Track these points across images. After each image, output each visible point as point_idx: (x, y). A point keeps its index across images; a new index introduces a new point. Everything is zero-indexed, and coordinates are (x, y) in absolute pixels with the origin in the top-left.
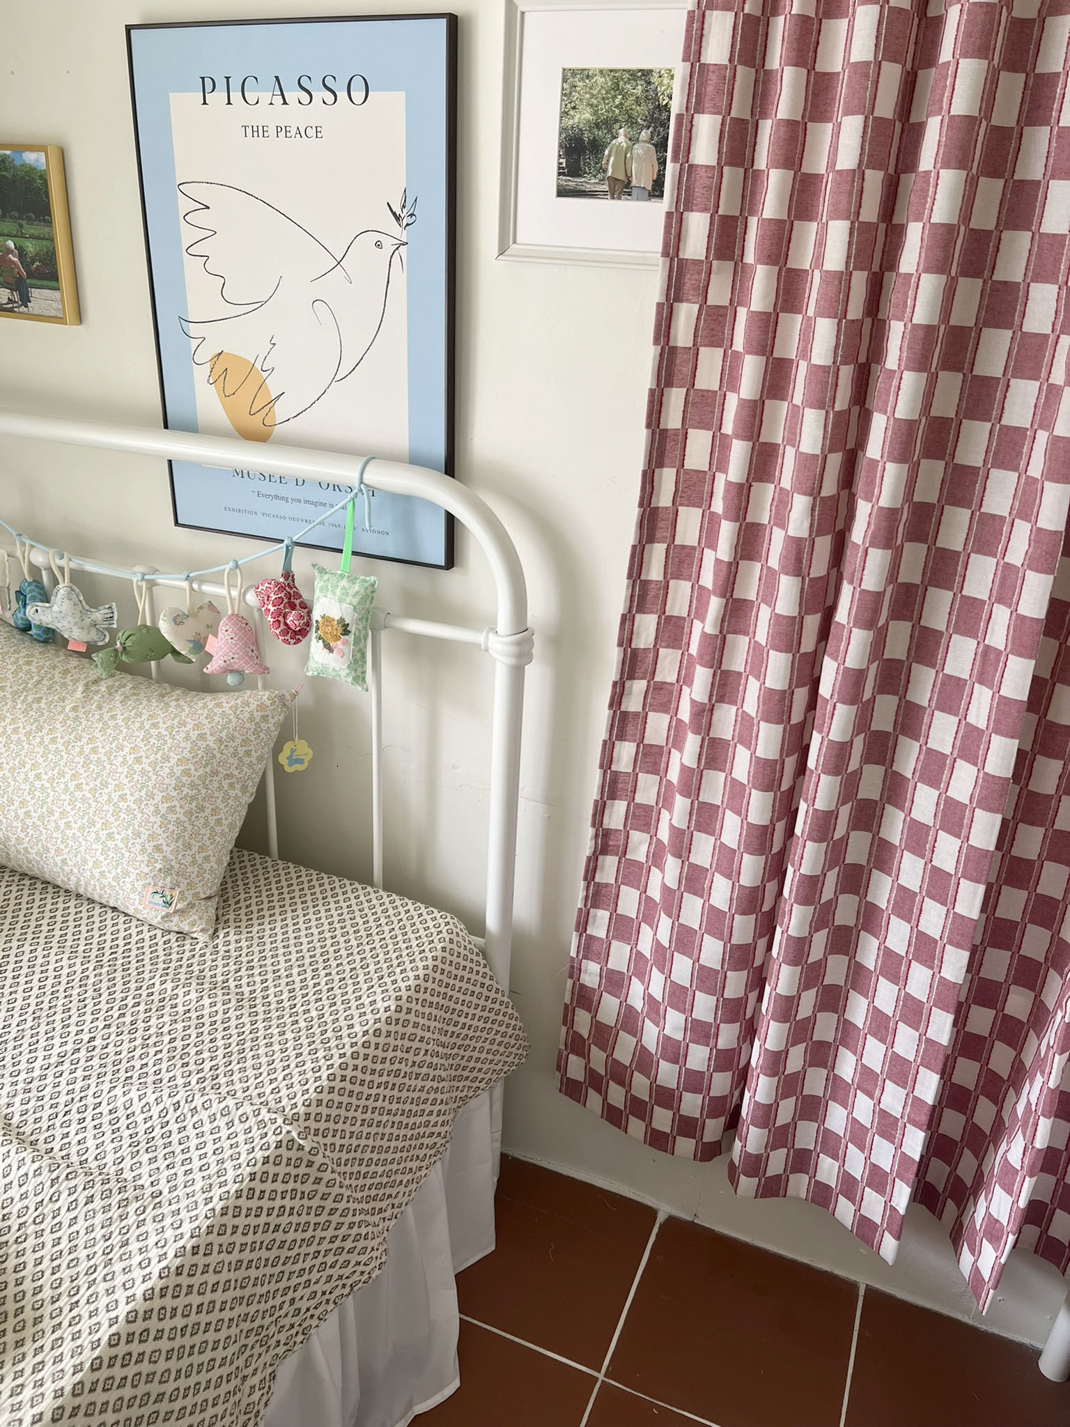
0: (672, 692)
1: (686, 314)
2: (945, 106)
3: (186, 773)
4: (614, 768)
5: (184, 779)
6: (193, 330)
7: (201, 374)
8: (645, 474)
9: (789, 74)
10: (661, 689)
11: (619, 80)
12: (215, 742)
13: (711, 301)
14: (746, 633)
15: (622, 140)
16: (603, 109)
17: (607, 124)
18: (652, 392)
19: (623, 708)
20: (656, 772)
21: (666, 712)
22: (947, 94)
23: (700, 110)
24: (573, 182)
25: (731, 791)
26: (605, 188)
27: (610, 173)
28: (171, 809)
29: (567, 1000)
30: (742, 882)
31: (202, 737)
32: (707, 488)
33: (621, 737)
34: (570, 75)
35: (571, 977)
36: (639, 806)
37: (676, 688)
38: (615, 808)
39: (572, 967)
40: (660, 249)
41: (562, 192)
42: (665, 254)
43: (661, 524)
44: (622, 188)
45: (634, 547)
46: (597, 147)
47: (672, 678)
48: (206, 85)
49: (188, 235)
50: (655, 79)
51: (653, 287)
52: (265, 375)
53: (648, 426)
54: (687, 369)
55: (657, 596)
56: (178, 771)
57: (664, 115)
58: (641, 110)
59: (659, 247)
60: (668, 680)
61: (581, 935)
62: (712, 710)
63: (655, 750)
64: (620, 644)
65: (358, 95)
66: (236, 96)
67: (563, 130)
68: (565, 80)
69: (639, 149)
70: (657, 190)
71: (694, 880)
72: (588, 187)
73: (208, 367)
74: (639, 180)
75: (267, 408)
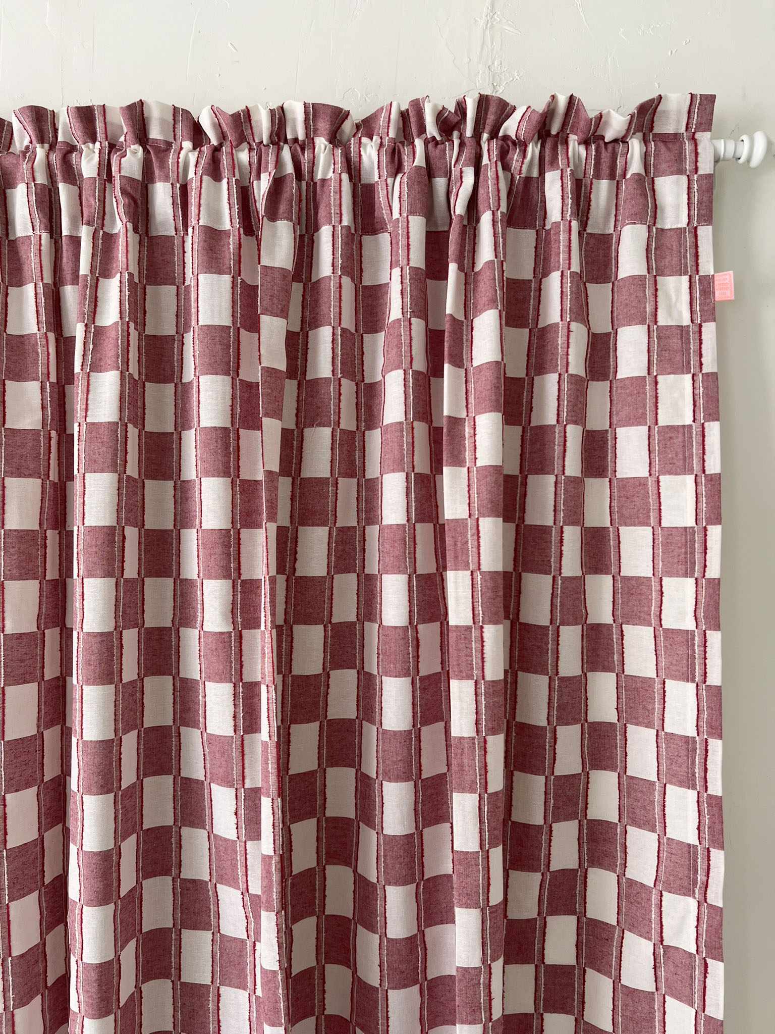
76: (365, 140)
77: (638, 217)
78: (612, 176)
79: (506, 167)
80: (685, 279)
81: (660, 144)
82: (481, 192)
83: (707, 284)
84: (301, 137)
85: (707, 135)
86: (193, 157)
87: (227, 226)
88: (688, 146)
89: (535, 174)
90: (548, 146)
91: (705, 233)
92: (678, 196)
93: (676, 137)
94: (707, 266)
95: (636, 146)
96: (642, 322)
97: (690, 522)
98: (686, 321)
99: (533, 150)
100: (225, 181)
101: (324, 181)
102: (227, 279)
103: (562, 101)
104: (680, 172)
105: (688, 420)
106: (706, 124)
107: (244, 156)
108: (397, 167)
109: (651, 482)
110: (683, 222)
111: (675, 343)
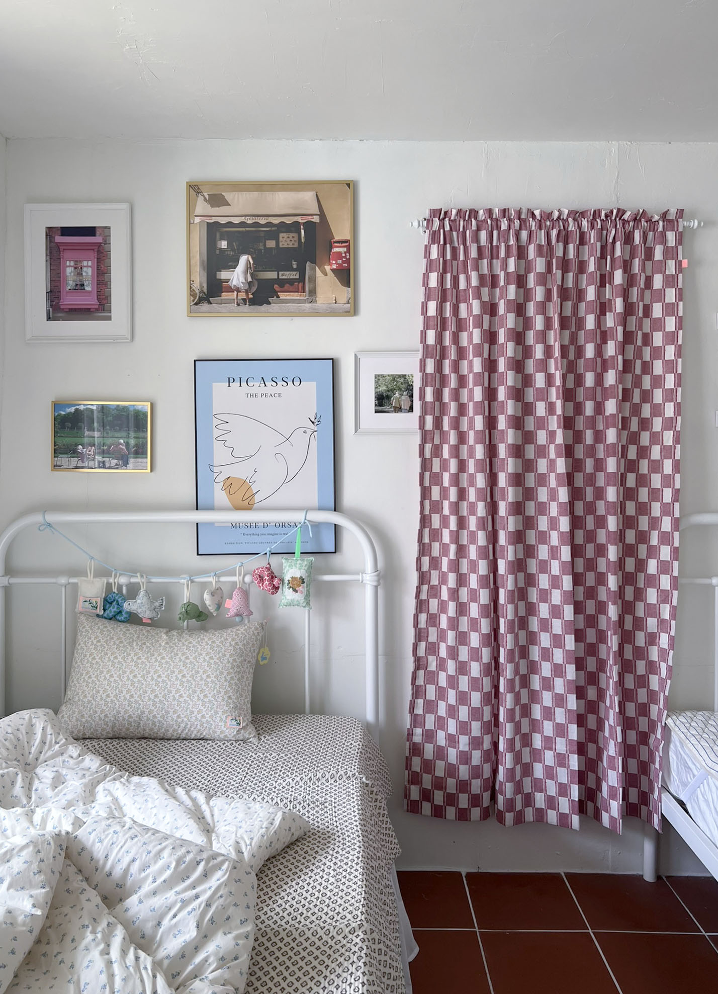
0: (437, 589)
1: (428, 447)
2: (505, 383)
3: (234, 660)
4: (419, 627)
5: (234, 663)
6: (215, 469)
7: (218, 487)
8: (421, 502)
9: (453, 375)
10: (433, 588)
11: (394, 378)
12: (242, 645)
13: (435, 443)
14: (466, 558)
15: (397, 395)
16: (390, 386)
17: (392, 391)
18: (420, 473)
19: (420, 598)
20: (435, 626)
21: (436, 598)
22: (505, 380)
23: (426, 386)
24: (380, 408)
25: (471, 624)
26: (393, 410)
27: (394, 405)
28: (232, 678)
29: (407, 754)
30: (484, 662)
31: (236, 643)
32: (440, 507)
33: (421, 612)
34: (377, 376)
35: (408, 740)
36: (430, 643)
37: (439, 587)
38: (421, 646)
39: (408, 734)
40: (418, 428)
41: (376, 412)
42: (420, 428)
43: (427, 521)
44: (398, 409)
45: (419, 530)
46: (388, 397)
47: (437, 583)
48: (229, 381)
49: (216, 433)
50: (407, 377)
51: (417, 439)
52: (250, 484)
53: (420, 485)
54: (430, 466)
55: (428, 549)
56: (231, 660)
57: (411, 387)
58: (403, 387)
59: (418, 427)
60: (435, 584)
61: (412, 715)
62: (458, 591)
63: (434, 616)
64: (417, 570)
65: (297, 383)
66: (244, 384)
67: (376, 393)
68: (376, 378)
69: (403, 398)
70: (411, 409)
71: (463, 668)
72: (386, 410)
73: (222, 484)
74: (404, 406)
75: (251, 498)
76: (583, 219)
77: (661, 243)
78: (654, 231)
79: (624, 228)
80: (674, 261)
81: (668, 223)
82: (617, 235)
83: (680, 262)
84: (565, 218)
85: (681, 220)
86: (534, 224)
87: (543, 244)
88: (676, 223)
89: (632, 230)
90: (636, 223)
91: (680, 248)
92: (672, 237)
93: (673, 220)
94: (680, 258)
95: (661, 223)
96: (661, 273)
97: (674, 330)
98: (674, 273)
99: (631, 224)
100: (543, 231)
101: (571, 231)
102: (544, 259)
103: (641, 211)
104: (673, 230)
105: (674, 301)
106: (681, 217)
107: (548, 223)
108: (593, 228)
109: (663, 319)
110: (674, 245)
111: (670, 279)
